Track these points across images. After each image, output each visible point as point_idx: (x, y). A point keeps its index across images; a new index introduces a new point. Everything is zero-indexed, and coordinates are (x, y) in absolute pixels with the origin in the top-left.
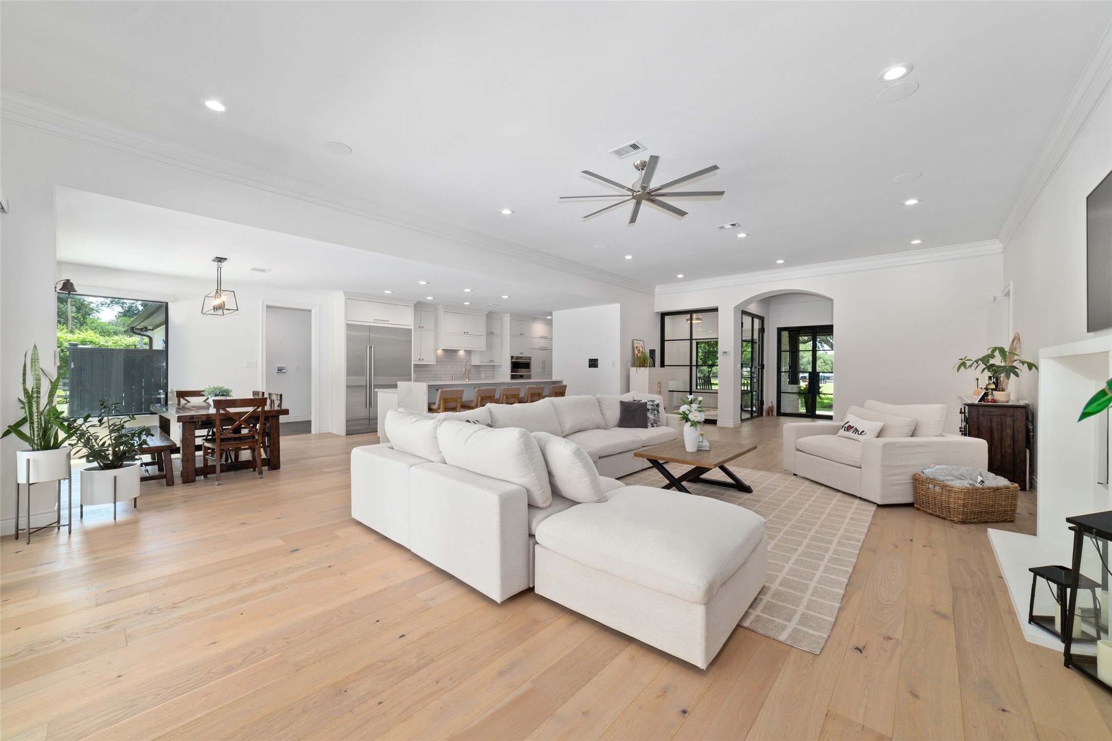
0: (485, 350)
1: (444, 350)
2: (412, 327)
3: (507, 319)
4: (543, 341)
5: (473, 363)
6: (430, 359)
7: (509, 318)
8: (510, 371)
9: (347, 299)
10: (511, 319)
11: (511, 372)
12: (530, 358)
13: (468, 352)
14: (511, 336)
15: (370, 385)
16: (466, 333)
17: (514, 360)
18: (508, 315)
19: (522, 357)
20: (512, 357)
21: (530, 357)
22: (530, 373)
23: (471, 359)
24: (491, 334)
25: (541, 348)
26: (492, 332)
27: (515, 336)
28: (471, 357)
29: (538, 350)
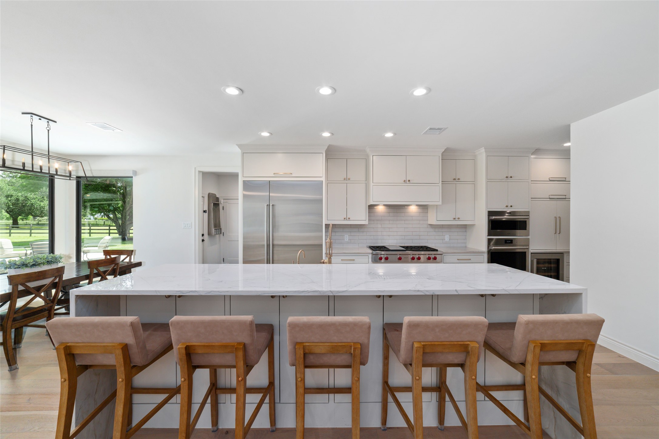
0: (440, 203)
2: (323, 179)
3: (481, 157)
4: (555, 185)
5: (430, 222)
6: (358, 218)
7: (484, 155)
8: (487, 235)
9: (243, 154)
10: (487, 156)
11: (489, 236)
12: (527, 214)
13: (424, 208)
14: (489, 180)
16: (407, 182)
17: (494, 218)
18: (483, 150)
19: (510, 212)
20: (491, 213)
21: (529, 212)
22: (528, 237)
23: (428, 216)
24: (455, 181)
25: (551, 197)
26: (457, 178)
27: (498, 180)
28: (428, 212)
29: (549, 199)
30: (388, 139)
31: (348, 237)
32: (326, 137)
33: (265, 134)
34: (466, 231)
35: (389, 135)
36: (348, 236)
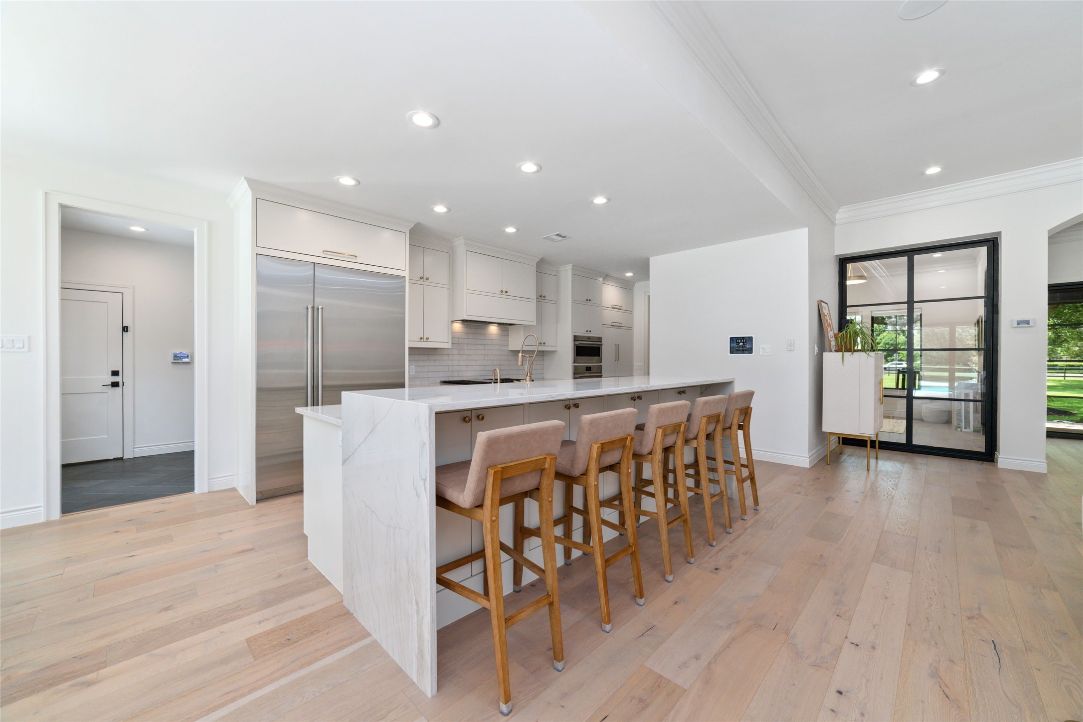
0: (534, 323)
1: (464, 321)
2: (406, 274)
3: (567, 274)
4: (615, 313)
5: (511, 349)
6: (440, 338)
7: (570, 273)
8: (572, 362)
9: (256, 200)
10: (573, 274)
11: (574, 363)
12: (600, 339)
13: (505, 327)
14: (574, 301)
15: (315, 388)
16: (504, 293)
17: (577, 343)
18: (570, 267)
19: (589, 338)
20: (576, 338)
22: (601, 364)
23: (508, 340)
24: (541, 298)
25: (613, 324)
26: (543, 296)
27: (579, 302)
28: (508, 335)
29: (611, 326)
30: (509, 235)
31: (414, 369)
32: (439, 213)
33: (347, 181)
34: (543, 360)
35: (511, 230)
36: (414, 366)
